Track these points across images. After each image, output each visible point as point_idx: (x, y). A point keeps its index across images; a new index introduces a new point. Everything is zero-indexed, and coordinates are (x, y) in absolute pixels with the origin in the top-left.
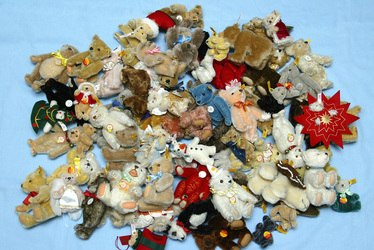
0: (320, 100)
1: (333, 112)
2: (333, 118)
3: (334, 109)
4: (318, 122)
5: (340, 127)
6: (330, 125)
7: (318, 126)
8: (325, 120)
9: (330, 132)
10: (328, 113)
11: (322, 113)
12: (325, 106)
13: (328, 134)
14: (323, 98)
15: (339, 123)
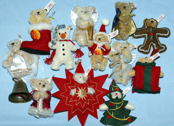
0: (86, 74)
1: (91, 91)
2: (89, 96)
4: (73, 92)
6: (82, 101)
8: (81, 94)
12: (88, 81)
13: (76, 107)
14: (91, 73)
15: (91, 102)
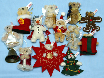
1: (55, 54)
3: (57, 53)
5: (55, 64)
7: (43, 57)
8: (49, 56)
9: (48, 64)
10: (52, 53)
11: (50, 51)
14: (55, 44)
